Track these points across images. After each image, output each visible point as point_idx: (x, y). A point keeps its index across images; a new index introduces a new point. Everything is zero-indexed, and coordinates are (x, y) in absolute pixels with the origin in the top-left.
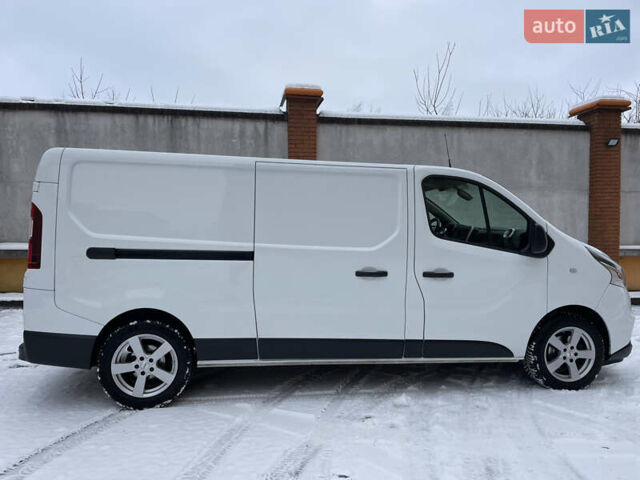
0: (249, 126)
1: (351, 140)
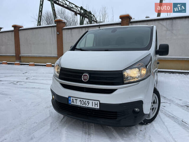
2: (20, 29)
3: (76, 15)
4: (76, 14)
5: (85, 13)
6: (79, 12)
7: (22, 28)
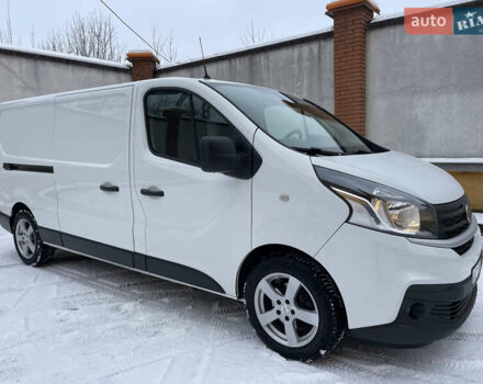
0: (305, 49)
1: (406, 41)
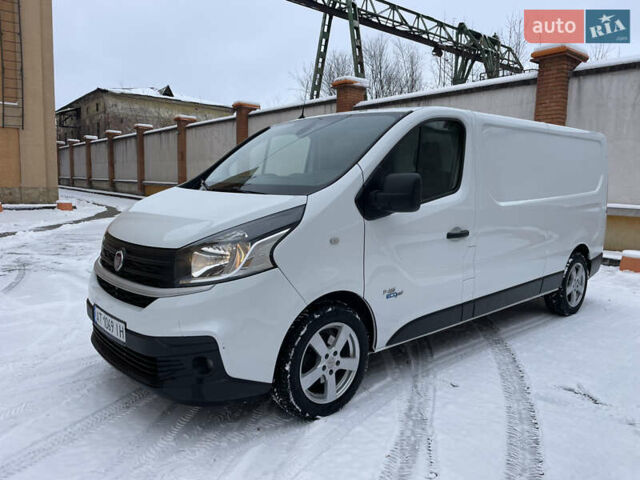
2: (253, 112)
3: (440, 54)
4: (438, 50)
5: (473, 45)
6: (449, 44)
7: (258, 111)
